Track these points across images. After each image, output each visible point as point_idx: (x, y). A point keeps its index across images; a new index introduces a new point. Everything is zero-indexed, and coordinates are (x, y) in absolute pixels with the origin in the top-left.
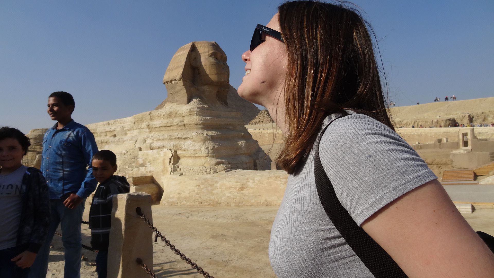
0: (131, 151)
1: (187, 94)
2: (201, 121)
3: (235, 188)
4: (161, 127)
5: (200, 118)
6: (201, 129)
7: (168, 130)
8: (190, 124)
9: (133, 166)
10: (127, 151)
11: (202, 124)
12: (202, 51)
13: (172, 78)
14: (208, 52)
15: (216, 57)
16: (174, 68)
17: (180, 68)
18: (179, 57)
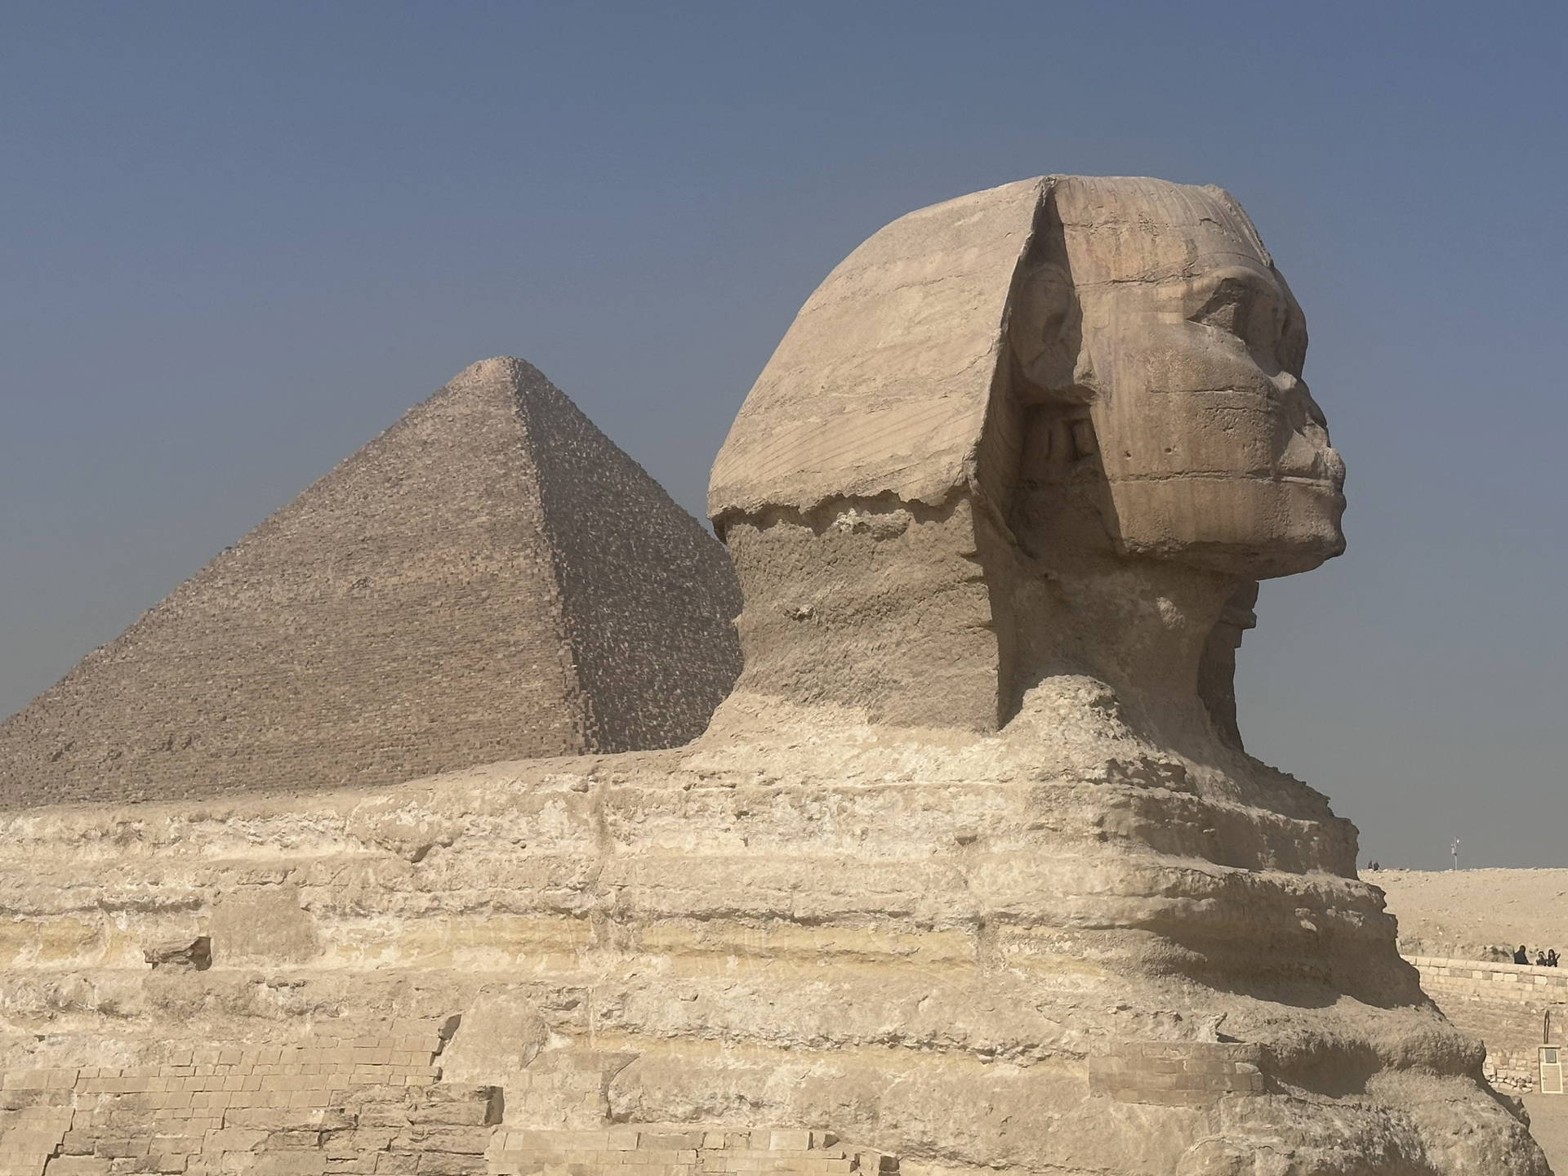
0: (397, 1113)
1: (994, 638)
2: (1151, 895)
4: (729, 914)
5: (1138, 867)
6: (1150, 975)
7: (804, 957)
8: (1041, 920)
10: (350, 1112)
11: (1161, 925)
12: (1132, 265)
13: (841, 483)
14: (1188, 276)
15: (1240, 327)
16: (862, 389)
17: (936, 400)
18: (913, 299)
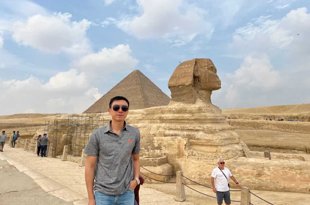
0: (146, 136)
3: (252, 174)
9: (149, 148)
12: (203, 66)
13: (180, 84)
14: (208, 66)
15: (212, 70)
16: (181, 76)
17: (188, 77)
18: (185, 69)
